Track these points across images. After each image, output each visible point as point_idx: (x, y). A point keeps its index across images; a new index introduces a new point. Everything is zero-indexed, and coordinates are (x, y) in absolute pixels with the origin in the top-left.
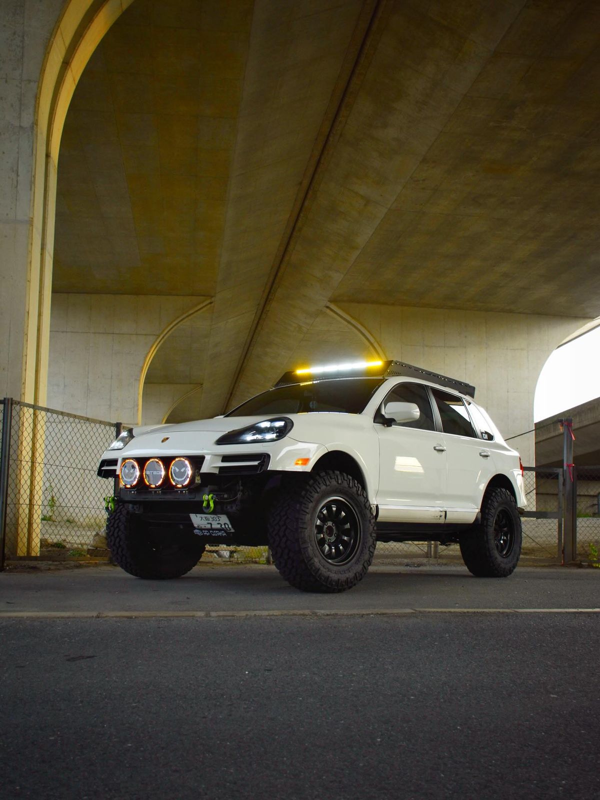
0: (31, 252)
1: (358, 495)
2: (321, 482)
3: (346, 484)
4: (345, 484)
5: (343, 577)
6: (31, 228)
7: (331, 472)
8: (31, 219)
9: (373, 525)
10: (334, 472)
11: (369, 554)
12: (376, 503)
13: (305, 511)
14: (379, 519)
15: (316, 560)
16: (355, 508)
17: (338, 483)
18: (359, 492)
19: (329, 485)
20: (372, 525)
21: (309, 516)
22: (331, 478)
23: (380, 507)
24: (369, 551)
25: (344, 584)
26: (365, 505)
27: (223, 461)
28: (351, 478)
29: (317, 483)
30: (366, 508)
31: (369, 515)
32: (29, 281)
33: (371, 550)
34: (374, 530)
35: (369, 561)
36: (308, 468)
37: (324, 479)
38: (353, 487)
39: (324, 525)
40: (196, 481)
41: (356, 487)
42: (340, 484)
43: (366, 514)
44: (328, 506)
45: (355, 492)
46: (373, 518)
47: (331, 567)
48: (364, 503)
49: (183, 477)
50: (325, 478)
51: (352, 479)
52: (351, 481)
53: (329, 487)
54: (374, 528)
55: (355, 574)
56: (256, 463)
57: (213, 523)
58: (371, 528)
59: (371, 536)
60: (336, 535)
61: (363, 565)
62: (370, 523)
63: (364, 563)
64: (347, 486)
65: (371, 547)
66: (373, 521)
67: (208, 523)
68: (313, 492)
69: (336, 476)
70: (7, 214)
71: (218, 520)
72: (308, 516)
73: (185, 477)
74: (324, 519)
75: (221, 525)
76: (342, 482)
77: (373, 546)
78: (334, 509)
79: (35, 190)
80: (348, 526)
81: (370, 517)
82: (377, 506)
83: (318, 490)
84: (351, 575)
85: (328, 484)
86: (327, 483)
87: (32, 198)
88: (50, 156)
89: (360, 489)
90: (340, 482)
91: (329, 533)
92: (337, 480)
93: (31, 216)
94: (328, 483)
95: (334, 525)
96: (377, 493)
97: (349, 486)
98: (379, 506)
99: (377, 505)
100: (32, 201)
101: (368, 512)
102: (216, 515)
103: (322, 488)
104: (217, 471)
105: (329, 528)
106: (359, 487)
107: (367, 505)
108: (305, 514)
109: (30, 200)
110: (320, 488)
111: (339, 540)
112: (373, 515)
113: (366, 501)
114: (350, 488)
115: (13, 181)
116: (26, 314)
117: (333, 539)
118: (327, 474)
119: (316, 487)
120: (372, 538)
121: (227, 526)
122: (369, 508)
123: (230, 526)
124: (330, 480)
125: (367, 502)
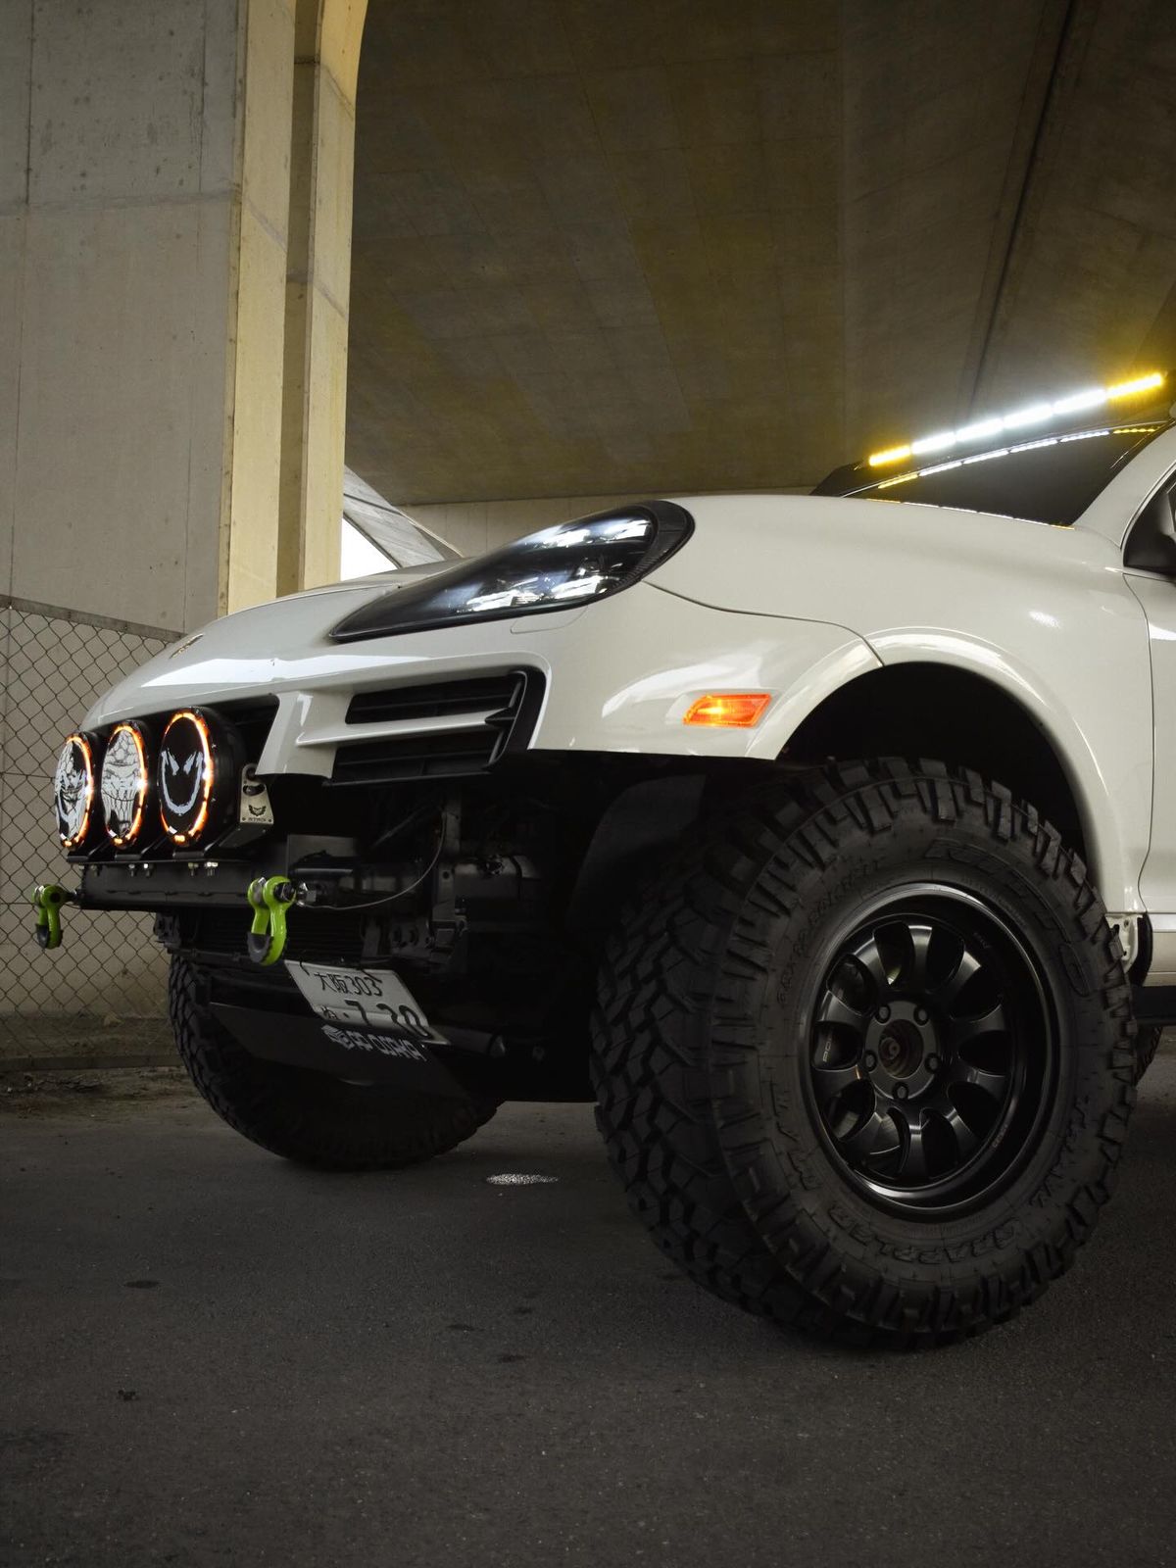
0: (236, 269)
1: (1044, 874)
2: (839, 812)
3: (981, 821)
4: (975, 822)
5: (959, 1273)
6: (235, 210)
7: (898, 766)
8: (236, 188)
9: (1122, 1012)
10: (915, 768)
11: (1102, 1151)
12: (1136, 907)
13: (747, 962)
14: (1154, 977)
15: (809, 1204)
16: (1028, 933)
17: (936, 818)
18: (1049, 861)
19: (886, 829)
20: (1113, 1015)
21: (772, 981)
22: (897, 794)
23: (1157, 924)
24: (1100, 1135)
25: (966, 1308)
26: (1077, 920)
27: (352, 718)
28: (1006, 793)
29: (820, 818)
30: (1084, 935)
31: (1100, 967)
32: (234, 341)
33: (1108, 1132)
34: (1124, 1033)
35: (1100, 1184)
36: (765, 740)
37: (859, 799)
38: (1013, 836)
39: (866, 1023)
40: (245, 815)
41: (1034, 837)
42: (948, 822)
43: (1086, 960)
44: (889, 931)
45: (1029, 861)
46: (1121, 981)
47: (893, 1230)
48: (1071, 913)
49: (189, 799)
50: (866, 791)
51: (1015, 800)
52: (1006, 811)
53: (883, 839)
54: (1123, 1026)
55: (1029, 1255)
56: (477, 720)
57: (363, 1000)
58: (1111, 1027)
59: (1111, 1066)
60: (933, 1064)
61: (1070, 1207)
62: (1106, 1004)
63: (1075, 1196)
64: (984, 832)
65: (1110, 1121)
66: (1120, 995)
67: (350, 1003)
68: (796, 865)
69: (924, 786)
70: (181, 182)
71: (374, 991)
72: (766, 986)
73: (194, 797)
74: (865, 993)
75: (394, 1017)
76: (959, 813)
77: (1121, 1112)
78: (922, 941)
79: (244, 116)
80: (992, 1021)
81: (1106, 978)
82: (1144, 923)
83: (825, 852)
84: (1000, 1260)
85: (876, 823)
86: (873, 814)
87: (238, 136)
88: (319, 63)
89: (1054, 845)
90: (944, 811)
91: (901, 1056)
92: (928, 804)
93: (236, 180)
94: (879, 818)
95: (923, 1015)
96: (1145, 865)
97: (995, 834)
98: (1151, 917)
99: (1145, 915)
100: (239, 143)
101: (1095, 952)
102: (361, 968)
103: (844, 843)
104: (322, 767)
105: (903, 1034)
106: (1048, 839)
107: (1090, 921)
108: (748, 971)
109: (234, 140)
110: (834, 843)
111: (948, 1088)
112: (1120, 964)
113: (1083, 901)
114: (1004, 841)
115: (192, 99)
116: (227, 423)
117: (921, 1081)
118: (877, 773)
119: (814, 837)
120: (1115, 1076)
121: (413, 1021)
122: (1101, 936)
123: (424, 1022)
124: (894, 805)
125: (1088, 906)
